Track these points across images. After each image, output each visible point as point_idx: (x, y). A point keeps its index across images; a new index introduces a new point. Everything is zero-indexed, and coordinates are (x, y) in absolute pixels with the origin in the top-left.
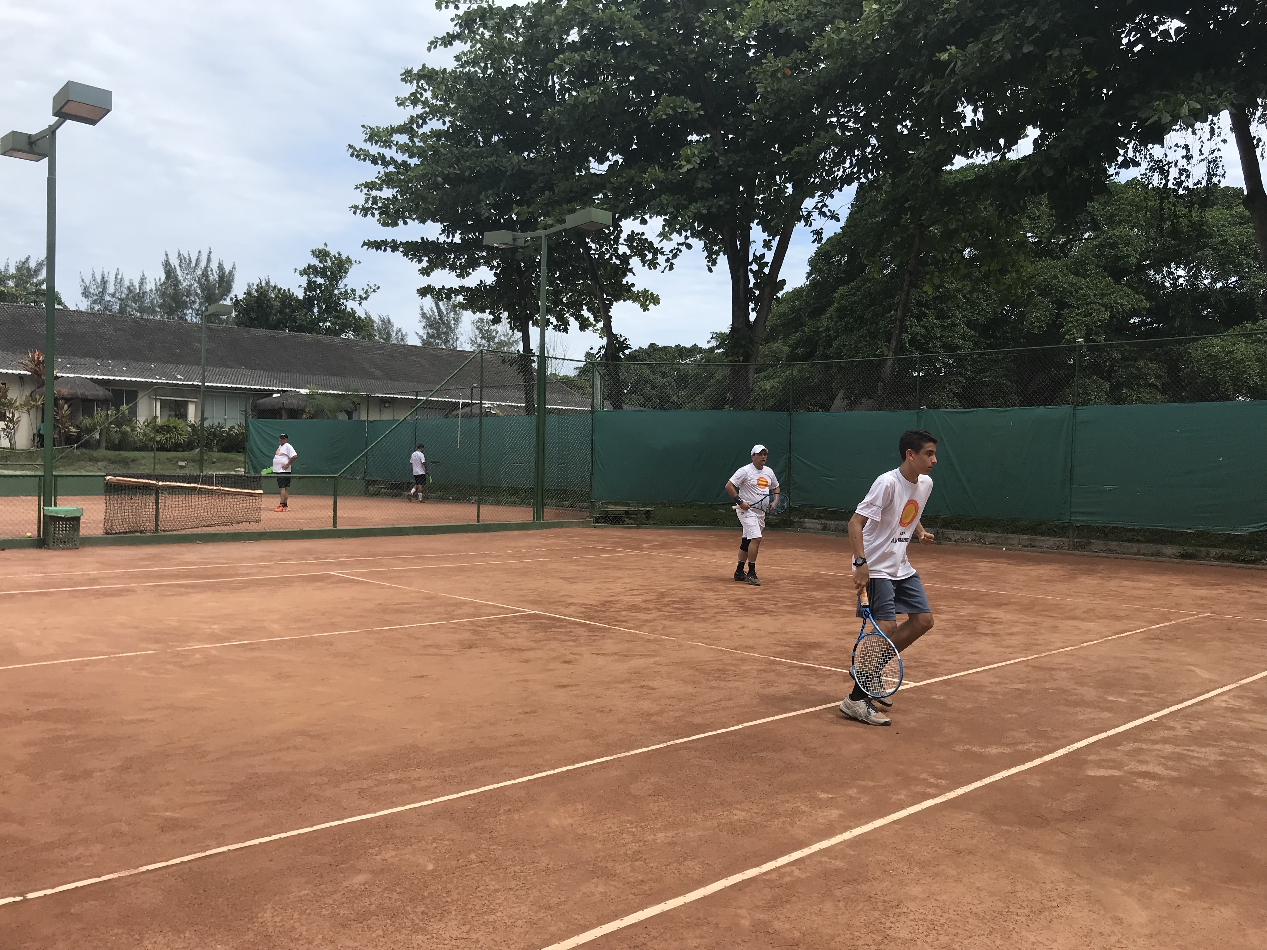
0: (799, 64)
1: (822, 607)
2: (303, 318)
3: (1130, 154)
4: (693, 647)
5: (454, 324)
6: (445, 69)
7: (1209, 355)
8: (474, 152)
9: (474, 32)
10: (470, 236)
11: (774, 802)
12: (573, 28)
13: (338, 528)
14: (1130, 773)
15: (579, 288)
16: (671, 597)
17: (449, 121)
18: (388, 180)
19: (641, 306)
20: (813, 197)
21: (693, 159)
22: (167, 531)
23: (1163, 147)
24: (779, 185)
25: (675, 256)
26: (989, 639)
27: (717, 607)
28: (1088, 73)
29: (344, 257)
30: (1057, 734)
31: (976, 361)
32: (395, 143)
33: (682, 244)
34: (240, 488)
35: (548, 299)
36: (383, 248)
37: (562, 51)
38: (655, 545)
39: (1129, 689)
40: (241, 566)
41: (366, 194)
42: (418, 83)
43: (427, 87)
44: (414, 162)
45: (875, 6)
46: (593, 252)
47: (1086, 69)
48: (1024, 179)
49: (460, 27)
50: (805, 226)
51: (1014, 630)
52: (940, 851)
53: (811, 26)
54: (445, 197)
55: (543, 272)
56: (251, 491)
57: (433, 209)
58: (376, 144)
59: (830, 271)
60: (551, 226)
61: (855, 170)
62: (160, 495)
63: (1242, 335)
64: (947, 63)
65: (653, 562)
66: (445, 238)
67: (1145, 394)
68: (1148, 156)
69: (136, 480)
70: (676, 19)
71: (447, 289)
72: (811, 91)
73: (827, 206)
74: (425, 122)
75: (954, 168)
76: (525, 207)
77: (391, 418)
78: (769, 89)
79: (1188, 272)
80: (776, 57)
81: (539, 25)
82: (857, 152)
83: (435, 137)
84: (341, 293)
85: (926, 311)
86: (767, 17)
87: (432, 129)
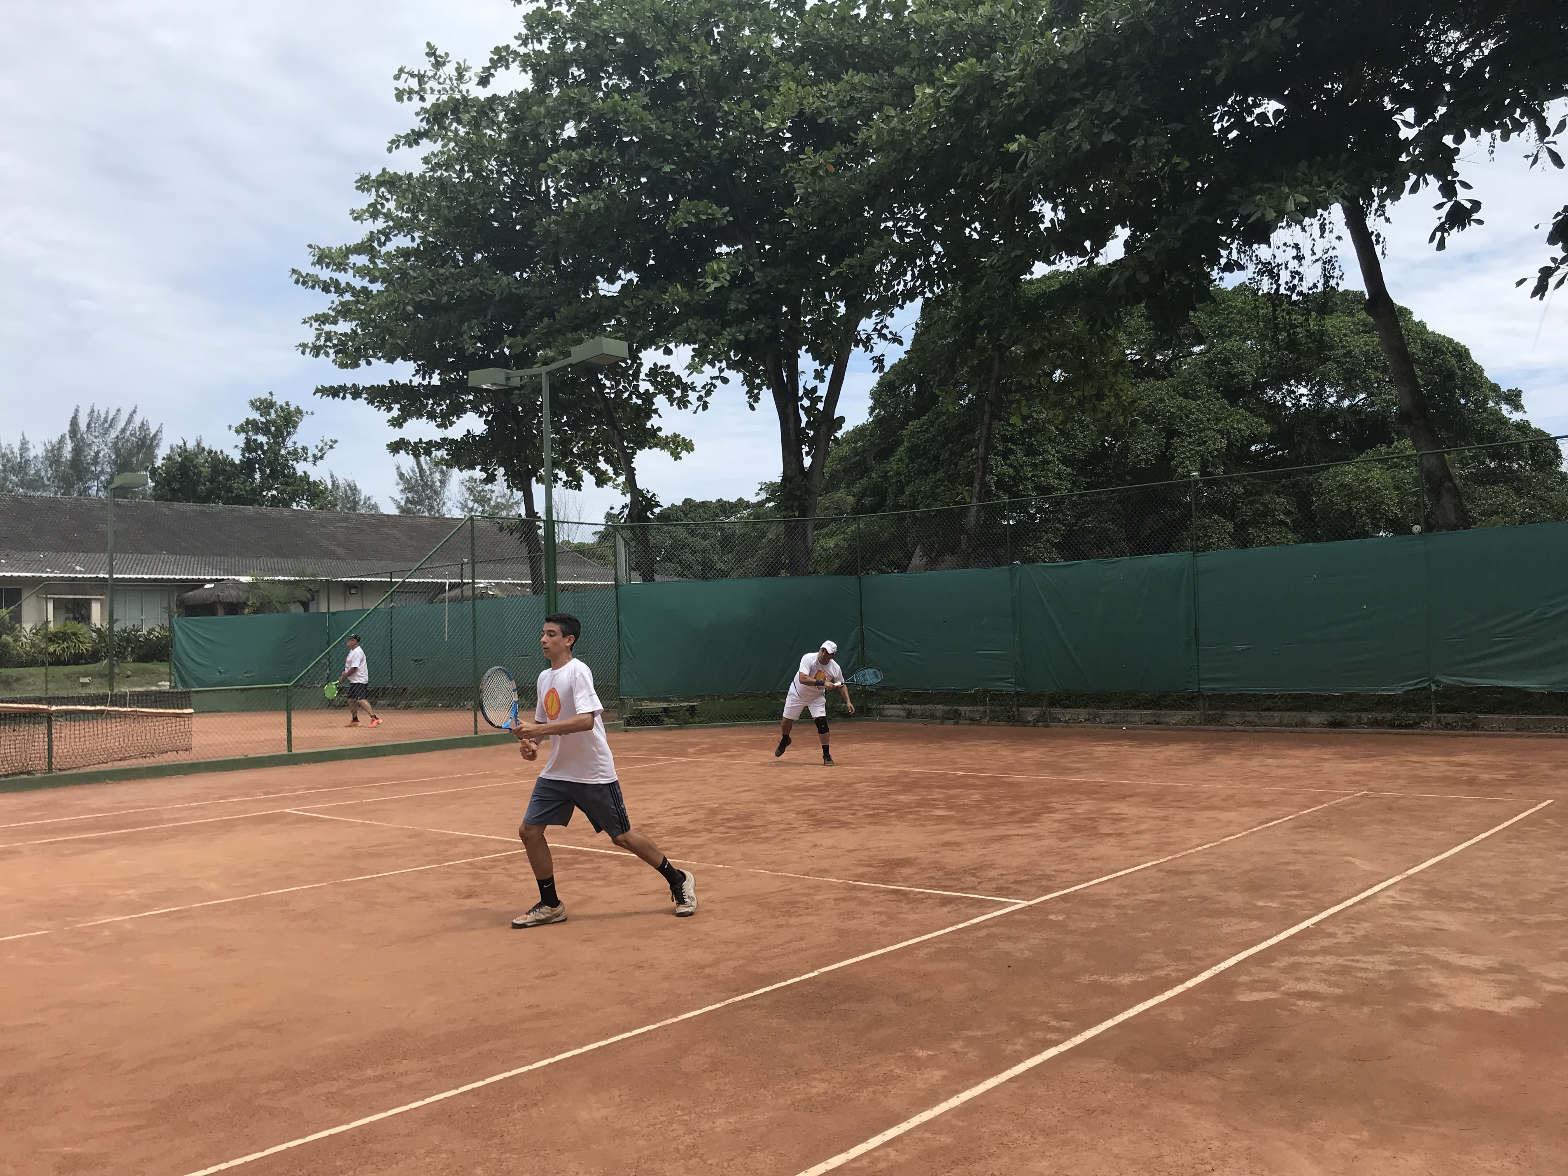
0: (846, 158)
1: (910, 813)
2: (242, 486)
3: (1235, 256)
4: (754, 876)
5: (440, 487)
6: (411, 174)
7: (1341, 485)
8: (452, 274)
9: (445, 128)
10: (452, 376)
11: (861, 1067)
12: (568, 122)
13: (294, 751)
14: (1288, 995)
15: (592, 434)
16: (725, 814)
17: (419, 237)
18: (345, 311)
19: (672, 454)
20: (870, 317)
21: (721, 276)
22: (64, 770)
23: (1270, 247)
24: (829, 304)
25: (709, 393)
26: (1113, 841)
27: (781, 822)
28: (1179, 164)
29: (292, 408)
30: (1200, 953)
31: (1075, 505)
32: (351, 265)
33: (716, 378)
34: (162, 708)
35: (553, 449)
36: (341, 395)
37: (555, 149)
38: (703, 749)
39: (1280, 890)
40: (166, 810)
41: (317, 329)
42: (377, 191)
43: (389, 196)
44: (377, 287)
45: (928, 91)
46: (607, 390)
47: (1175, 160)
48: (1116, 287)
49: (428, 122)
50: (866, 351)
51: (1143, 827)
52: (1068, 1112)
53: (855, 114)
54: (417, 330)
55: (545, 415)
56: (177, 711)
57: (404, 345)
58: (327, 267)
59: (897, 405)
60: (553, 360)
61: (918, 284)
62: (54, 723)
63: (1376, 461)
64: (1017, 155)
65: (701, 770)
66: (420, 380)
67: (1275, 533)
68: (1254, 258)
69: (20, 706)
70: (692, 109)
71: (425, 443)
72: (861, 192)
73: (887, 327)
74: (388, 239)
75: (1034, 277)
76: (519, 338)
77: (361, 608)
78: (810, 190)
79: (1310, 390)
80: (815, 151)
81: (526, 118)
82: (919, 262)
83: (402, 256)
84: (289, 453)
85: (1013, 447)
86: (802, 104)
87: (398, 247)
